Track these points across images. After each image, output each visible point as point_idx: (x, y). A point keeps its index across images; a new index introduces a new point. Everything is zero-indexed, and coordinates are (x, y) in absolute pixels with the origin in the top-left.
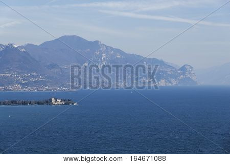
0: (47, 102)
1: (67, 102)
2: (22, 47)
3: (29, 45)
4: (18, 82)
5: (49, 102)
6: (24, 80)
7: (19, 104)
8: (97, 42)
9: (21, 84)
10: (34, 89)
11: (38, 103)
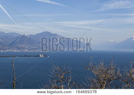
0: (38, 56)
1: (45, 56)
2: (28, 36)
3: (31, 35)
4: (27, 48)
5: (39, 56)
6: (29, 48)
7: (28, 57)
8: (56, 34)
9: (28, 49)
10: (33, 51)
11: (35, 56)
